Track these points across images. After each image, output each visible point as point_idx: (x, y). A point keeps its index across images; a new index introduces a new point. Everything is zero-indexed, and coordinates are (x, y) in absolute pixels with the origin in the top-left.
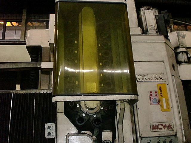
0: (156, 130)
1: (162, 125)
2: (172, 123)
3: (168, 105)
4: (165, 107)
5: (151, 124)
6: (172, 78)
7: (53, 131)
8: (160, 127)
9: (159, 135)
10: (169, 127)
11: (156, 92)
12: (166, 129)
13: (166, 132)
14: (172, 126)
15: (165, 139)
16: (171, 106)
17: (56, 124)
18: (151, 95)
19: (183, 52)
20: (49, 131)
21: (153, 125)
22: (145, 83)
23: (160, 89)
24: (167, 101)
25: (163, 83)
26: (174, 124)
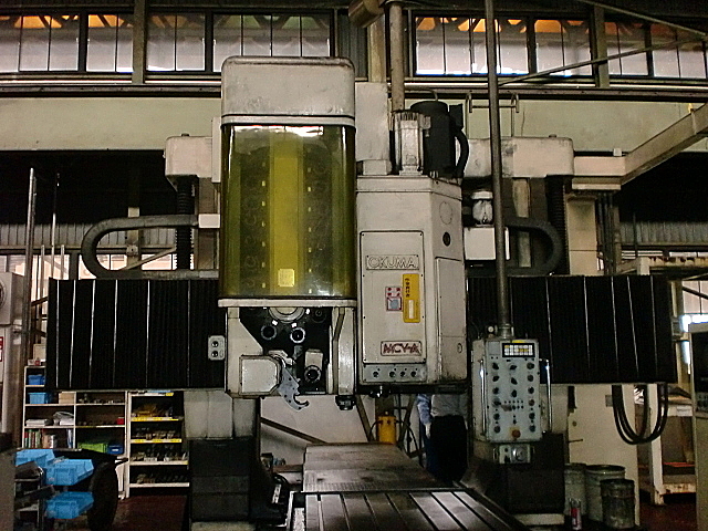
0: (391, 353)
1: (401, 345)
2: (420, 342)
3: (417, 313)
4: (411, 316)
5: (382, 342)
6: (435, 263)
7: (221, 349)
8: (397, 348)
9: (394, 362)
10: (414, 349)
11: (398, 289)
12: (408, 351)
13: (406, 356)
14: (419, 348)
15: (404, 368)
16: (422, 314)
17: (226, 337)
18: (390, 294)
19: (483, 200)
20: (215, 349)
21: (386, 344)
22: (381, 272)
23: (408, 284)
24: (417, 305)
25: (415, 272)
26: (424, 344)
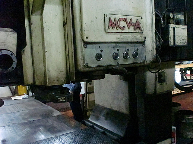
0: (115, 30)
1: (125, 20)
2: (142, 18)
5: (105, 15)
9: (118, 41)
10: (137, 25)
15: (127, 48)
21: (110, 18)
26: (145, 21)
